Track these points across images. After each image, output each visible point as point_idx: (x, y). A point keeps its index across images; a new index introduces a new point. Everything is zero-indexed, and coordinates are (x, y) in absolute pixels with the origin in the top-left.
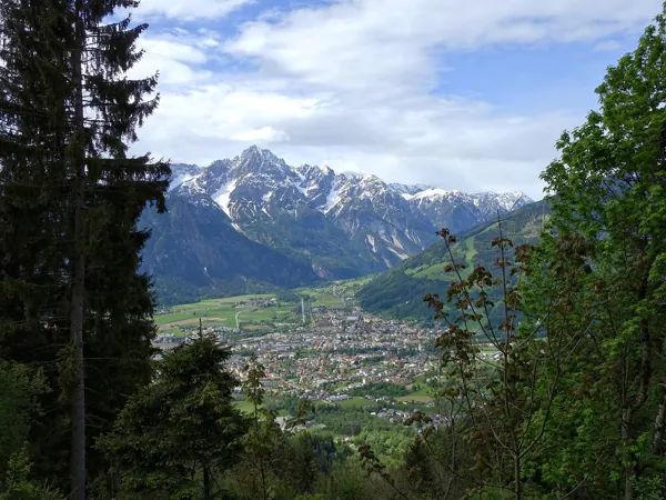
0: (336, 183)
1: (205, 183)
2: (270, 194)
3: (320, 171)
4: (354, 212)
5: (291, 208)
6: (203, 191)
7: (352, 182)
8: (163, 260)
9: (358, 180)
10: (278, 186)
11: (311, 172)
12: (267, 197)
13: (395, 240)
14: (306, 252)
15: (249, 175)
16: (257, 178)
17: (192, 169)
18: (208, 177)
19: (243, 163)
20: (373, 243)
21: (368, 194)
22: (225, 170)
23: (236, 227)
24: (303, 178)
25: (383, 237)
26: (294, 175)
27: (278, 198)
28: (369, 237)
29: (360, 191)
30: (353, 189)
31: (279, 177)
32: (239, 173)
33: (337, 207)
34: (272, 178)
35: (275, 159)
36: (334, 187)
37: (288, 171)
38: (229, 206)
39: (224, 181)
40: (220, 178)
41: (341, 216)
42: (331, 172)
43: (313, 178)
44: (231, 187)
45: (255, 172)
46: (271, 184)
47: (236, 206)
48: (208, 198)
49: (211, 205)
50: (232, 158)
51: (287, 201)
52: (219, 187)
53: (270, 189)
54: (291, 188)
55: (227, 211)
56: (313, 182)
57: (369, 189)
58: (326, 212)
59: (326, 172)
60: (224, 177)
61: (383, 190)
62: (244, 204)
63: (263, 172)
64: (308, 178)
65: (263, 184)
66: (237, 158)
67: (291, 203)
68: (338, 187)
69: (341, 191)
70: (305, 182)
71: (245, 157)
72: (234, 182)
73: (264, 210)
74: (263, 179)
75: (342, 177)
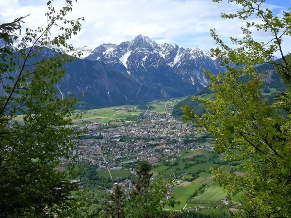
0: (179, 51)
1: (117, 52)
2: (146, 57)
3: (172, 46)
4: (185, 66)
5: (154, 64)
6: (115, 56)
7: (187, 51)
8: (89, 89)
9: (189, 51)
10: (150, 54)
11: (167, 46)
12: (144, 59)
13: (204, 79)
14: (159, 85)
15: (137, 49)
16: (141, 50)
17: (113, 46)
18: (118, 50)
19: (135, 43)
20: (193, 81)
21: (193, 57)
22: (127, 46)
23: (129, 72)
24: (164, 49)
25: (199, 78)
26: (160, 48)
27: (149, 59)
28: (191, 77)
29: (190, 56)
30: (186, 55)
31: (151, 49)
32: (132, 48)
33: (178, 63)
34: (148, 50)
35: (151, 41)
36: (178, 54)
37: (156, 46)
38: (127, 63)
39: (126, 51)
40: (124, 51)
41: (179, 67)
42: (178, 46)
44: (128, 54)
45: (140, 47)
46: (147, 53)
47: (130, 63)
48: (118, 60)
49: (118, 63)
50: (130, 41)
51: (153, 61)
52: (123, 54)
53: (146, 55)
54: (156, 54)
55: (126, 66)
56: (168, 51)
57: (195, 54)
58: (173, 65)
59: (175, 46)
60: (126, 50)
61: (201, 55)
62: (134, 62)
63: (143, 47)
64: (166, 50)
65: (143, 53)
66: (133, 41)
67: (155, 62)
68: (180, 53)
69: (181, 55)
70: (164, 51)
71: (136, 40)
72: (130, 52)
73: (143, 65)
74: (143, 50)
75: (182, 49)
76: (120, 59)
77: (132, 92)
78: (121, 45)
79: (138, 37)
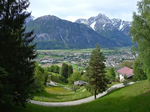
0: (122, 23)
1: (88, 22)
2: (105, 25)
4: (128, 30)
5: (110, 28)
6: (88, 24)
8: (78, 38)
9: (128, 22)
10: (107, 23)
11: (115, 20)
12: (104, 26)
14: (115, 39)
15: (100, 20)
16: (102, 21)
17: (85, 20)
19: (98, 17)
22: (93, 19)
26: (111, 21)
27: (107, 26)
29: (129, 25)
30: (127, 24)
32: (97, 20)
33: (122, 29)
34: (106, 21)
35: (106, 17)
36: (121, 24)
37: (109, 20)
38: (94, 28)
40: (92, 21)
41: (123, 31)
42: (121, 20)
43: (116, 21)
46: (105, 22)
47: (96, 28)
49: (90, 27)
51: (109, 27)
52: (92, 23)
54: (110, 23)
55: (94, 29)
56: (116, 23)
58: (119, 30)
59: (119, 20)
60: (93, 21)
62: (98, 27)
63: (103, 19)
64: (114, 22)
65: (103, 23)
66: (96, 16)
67: (110, 27)
68: (123, 24)
69: (123, 25)
70: (114, 23)
71: (98, 16)
72: (96, 22)
73: (103, 29)
74: (103, 21)
75: (124, 21)
76: (90, 26)
77: (101, 42)
78: (90, 19)
79: (100, 14)
